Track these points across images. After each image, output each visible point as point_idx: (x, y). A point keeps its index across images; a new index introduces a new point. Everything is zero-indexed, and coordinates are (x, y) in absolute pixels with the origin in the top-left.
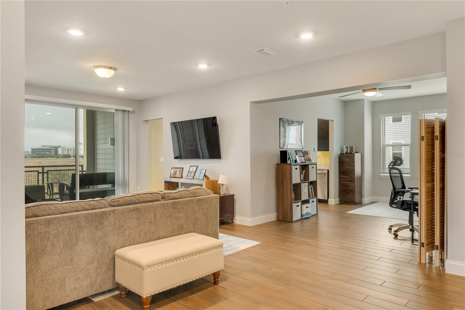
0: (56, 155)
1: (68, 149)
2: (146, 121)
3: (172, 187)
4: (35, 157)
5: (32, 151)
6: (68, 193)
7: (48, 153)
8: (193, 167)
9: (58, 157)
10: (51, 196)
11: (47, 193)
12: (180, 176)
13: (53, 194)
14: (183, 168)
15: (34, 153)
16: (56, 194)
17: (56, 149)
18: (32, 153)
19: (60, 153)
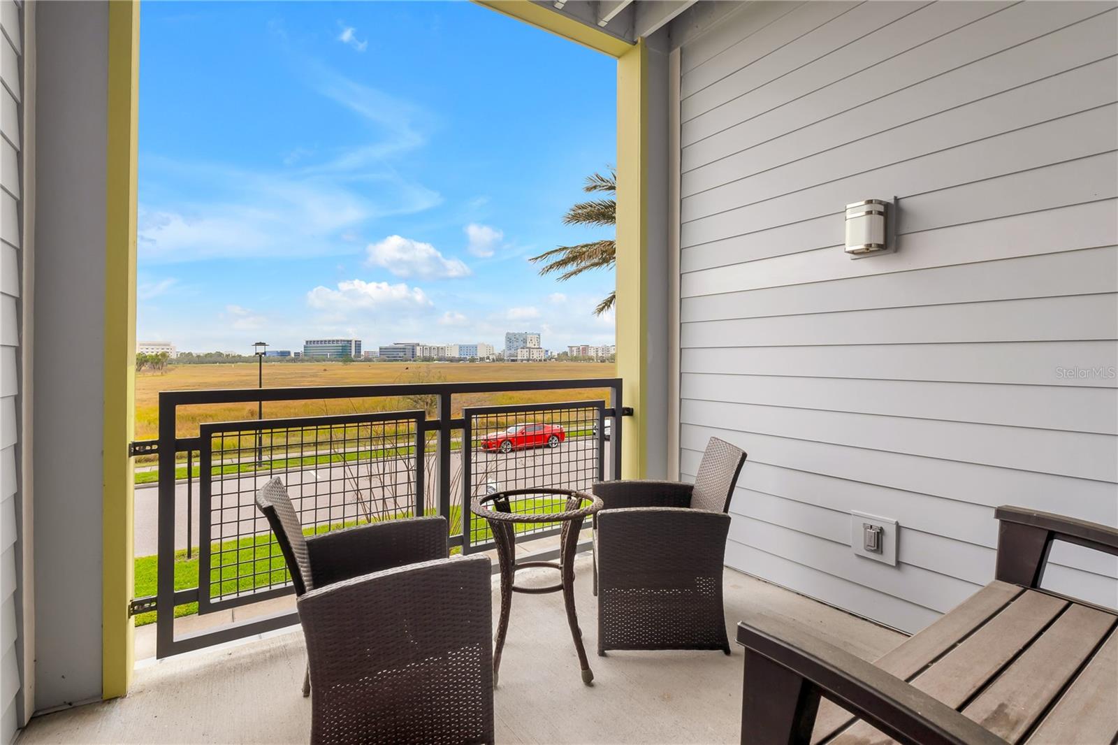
0: (413, 357)
1: (430, 348)
4: (385, 361)
5: (381, 352)
7: (401, 354)
9: (415, 361)
15: (384, 354)
17: (413, 347)
18: (380, 354)
19: (418, 354)
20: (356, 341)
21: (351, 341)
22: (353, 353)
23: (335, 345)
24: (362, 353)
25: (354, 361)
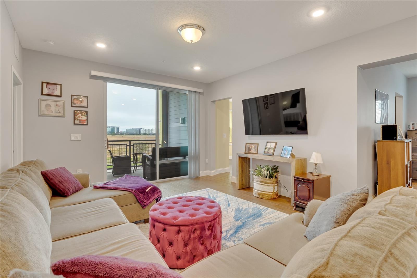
0: (139, 133)
1: (146, 130)
2: (213, 102)
3: (245, 162)
4: (128, 135)
5: (127, 131)
6: (149, 164)
7: (135, 132)
8: (271, 143)
9: (140, 135)
10: (136, 164)
11: (133, 162)
12: (256, 152)
13: (137, 163)
14: (258, 144)
15: (128, 132)
16: (140, 162)
17: (139, 130)
18: (127, 132)
19: (141, 132)
20: (117, 127)
21: (115, 127)
22: (116, 132)
23: (109, 128)
24: (120, 132)
25: (116, 135)
